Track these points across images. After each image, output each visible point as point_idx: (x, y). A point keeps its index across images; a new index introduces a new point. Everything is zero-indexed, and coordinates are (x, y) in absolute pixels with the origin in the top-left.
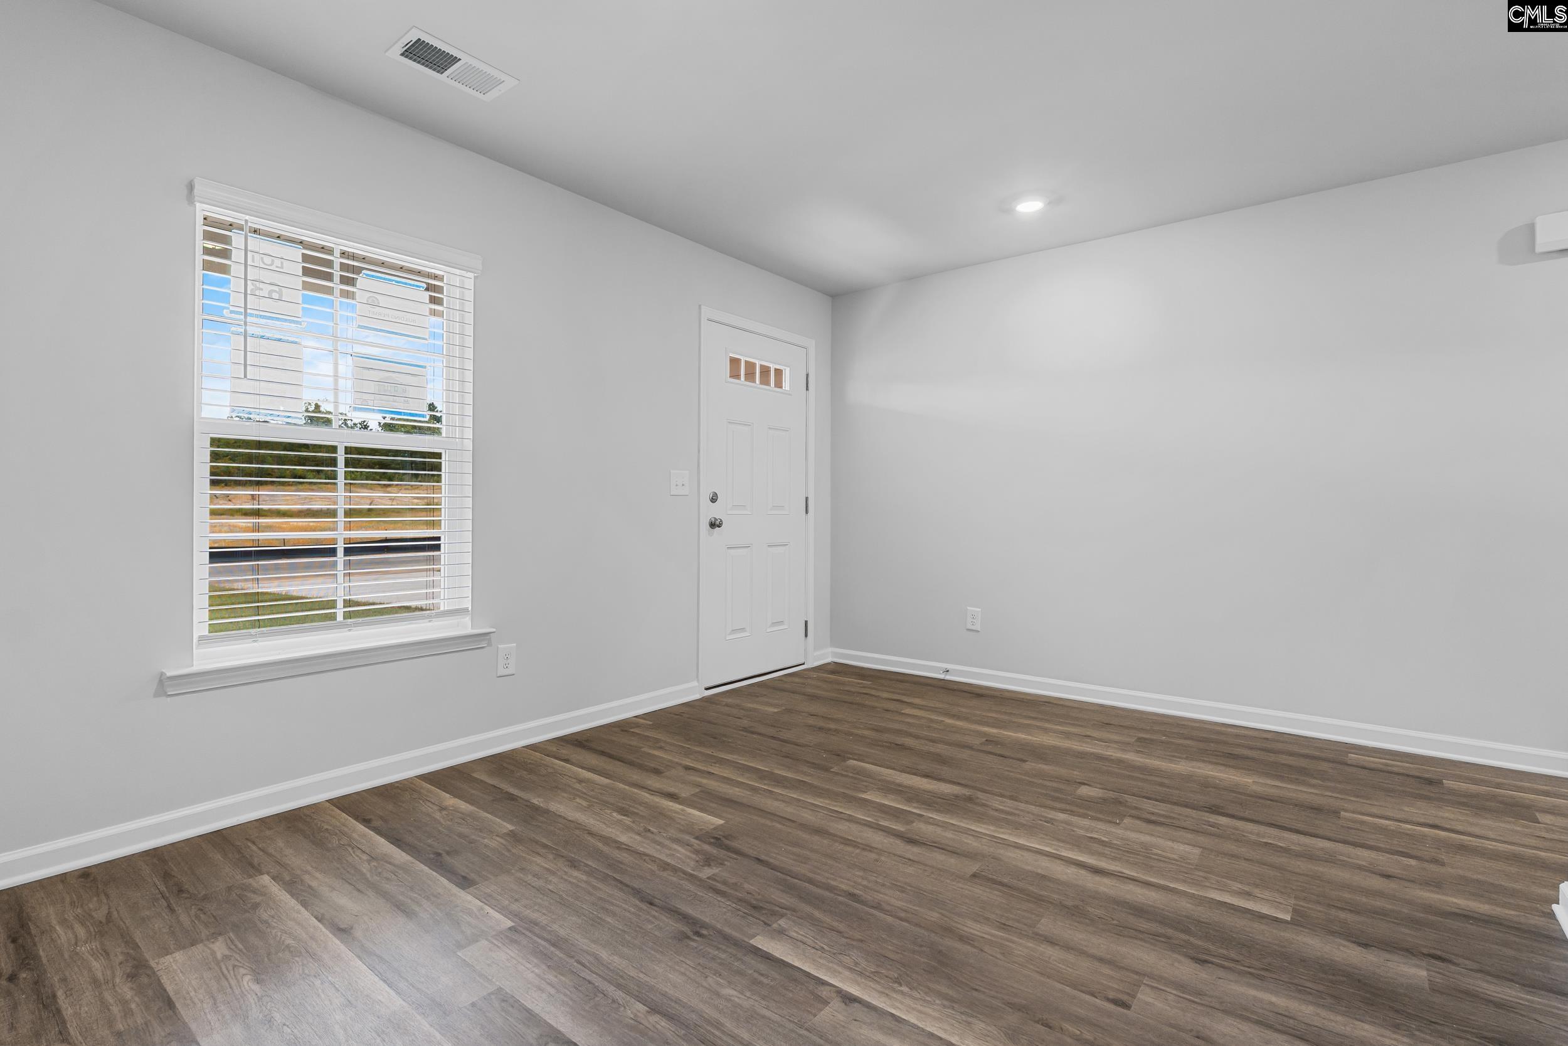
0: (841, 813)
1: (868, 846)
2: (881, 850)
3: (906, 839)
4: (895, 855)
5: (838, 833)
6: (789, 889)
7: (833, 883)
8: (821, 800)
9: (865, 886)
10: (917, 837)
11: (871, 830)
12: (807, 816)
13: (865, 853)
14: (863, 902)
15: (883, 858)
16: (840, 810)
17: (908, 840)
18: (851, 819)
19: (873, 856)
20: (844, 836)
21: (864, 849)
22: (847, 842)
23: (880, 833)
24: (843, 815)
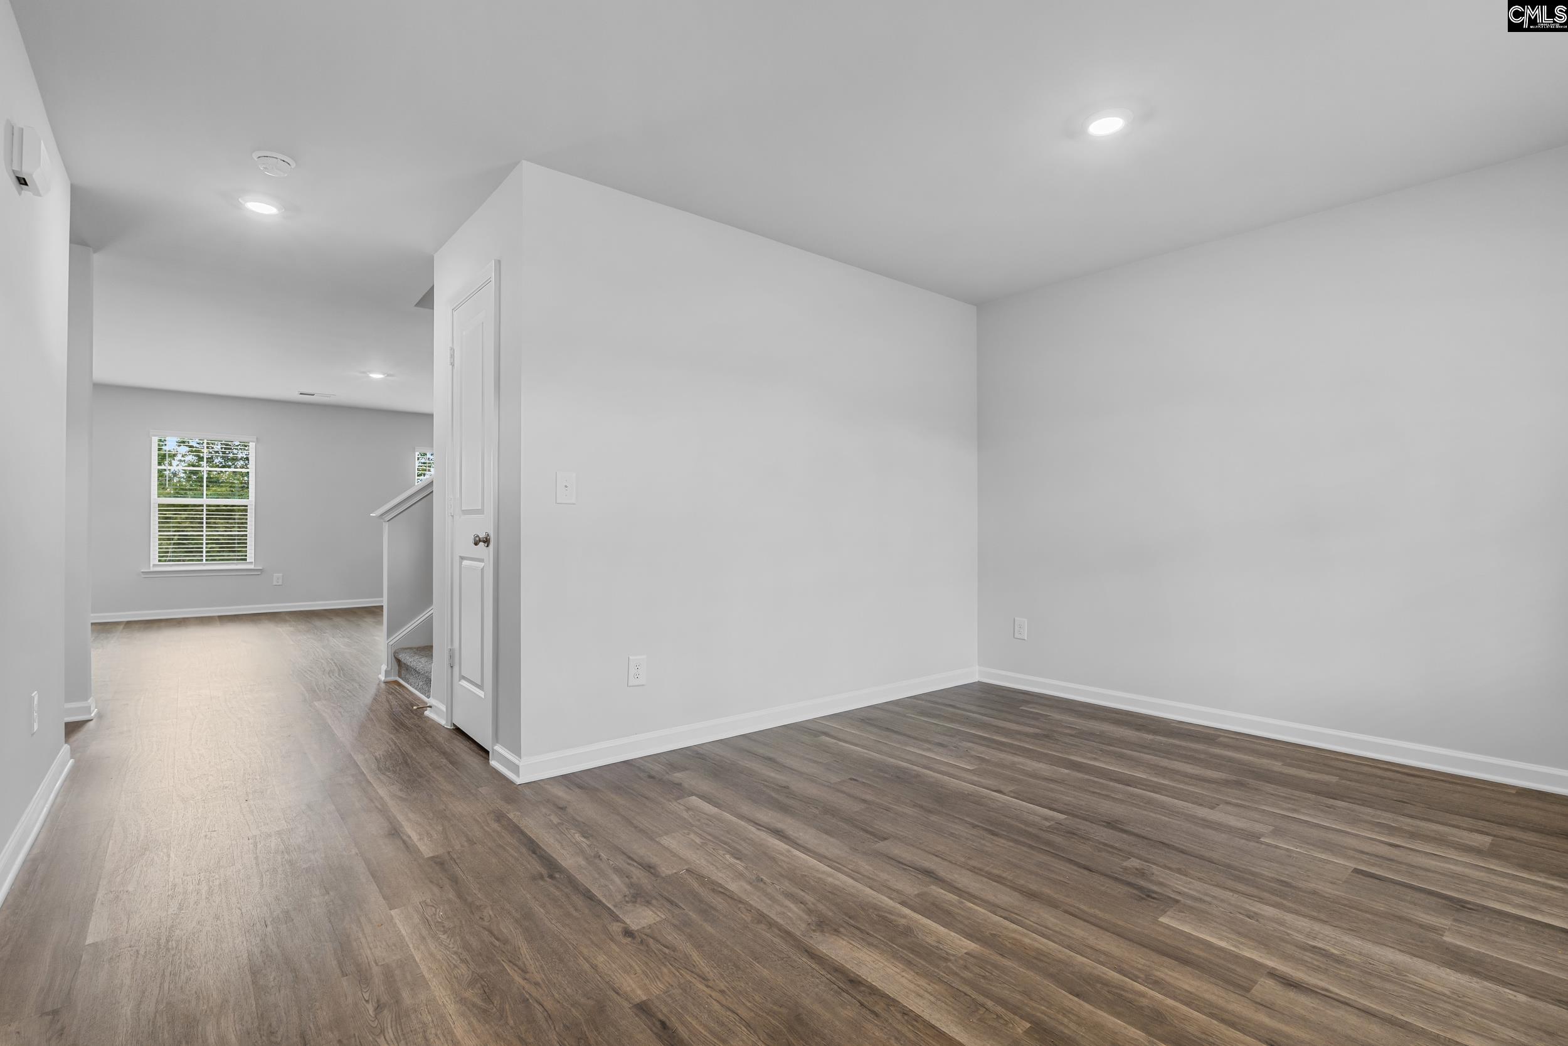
0: (1005, 918)
1: (977, 873)
2: (962, 867)
3: (933, 876)
4: (950, 862)
5: (1008, 890)
6: (1048, 843)
7: (1011, 844)
8: (1037, 945)
9: (984, 839)
10: (920, 876)
11: (971, 891)
12: (1051, 918)
13: (979, 866)
14: (986, 830)
15: (963, 860)
16: (1007, 923)
17: (931, 874)
18: (994, 908)
19: (972, 863)
20: (1001, 886)
21: (981, 870)
22: (999, 879)
23: (959, 886)
24: (1004, 915)
